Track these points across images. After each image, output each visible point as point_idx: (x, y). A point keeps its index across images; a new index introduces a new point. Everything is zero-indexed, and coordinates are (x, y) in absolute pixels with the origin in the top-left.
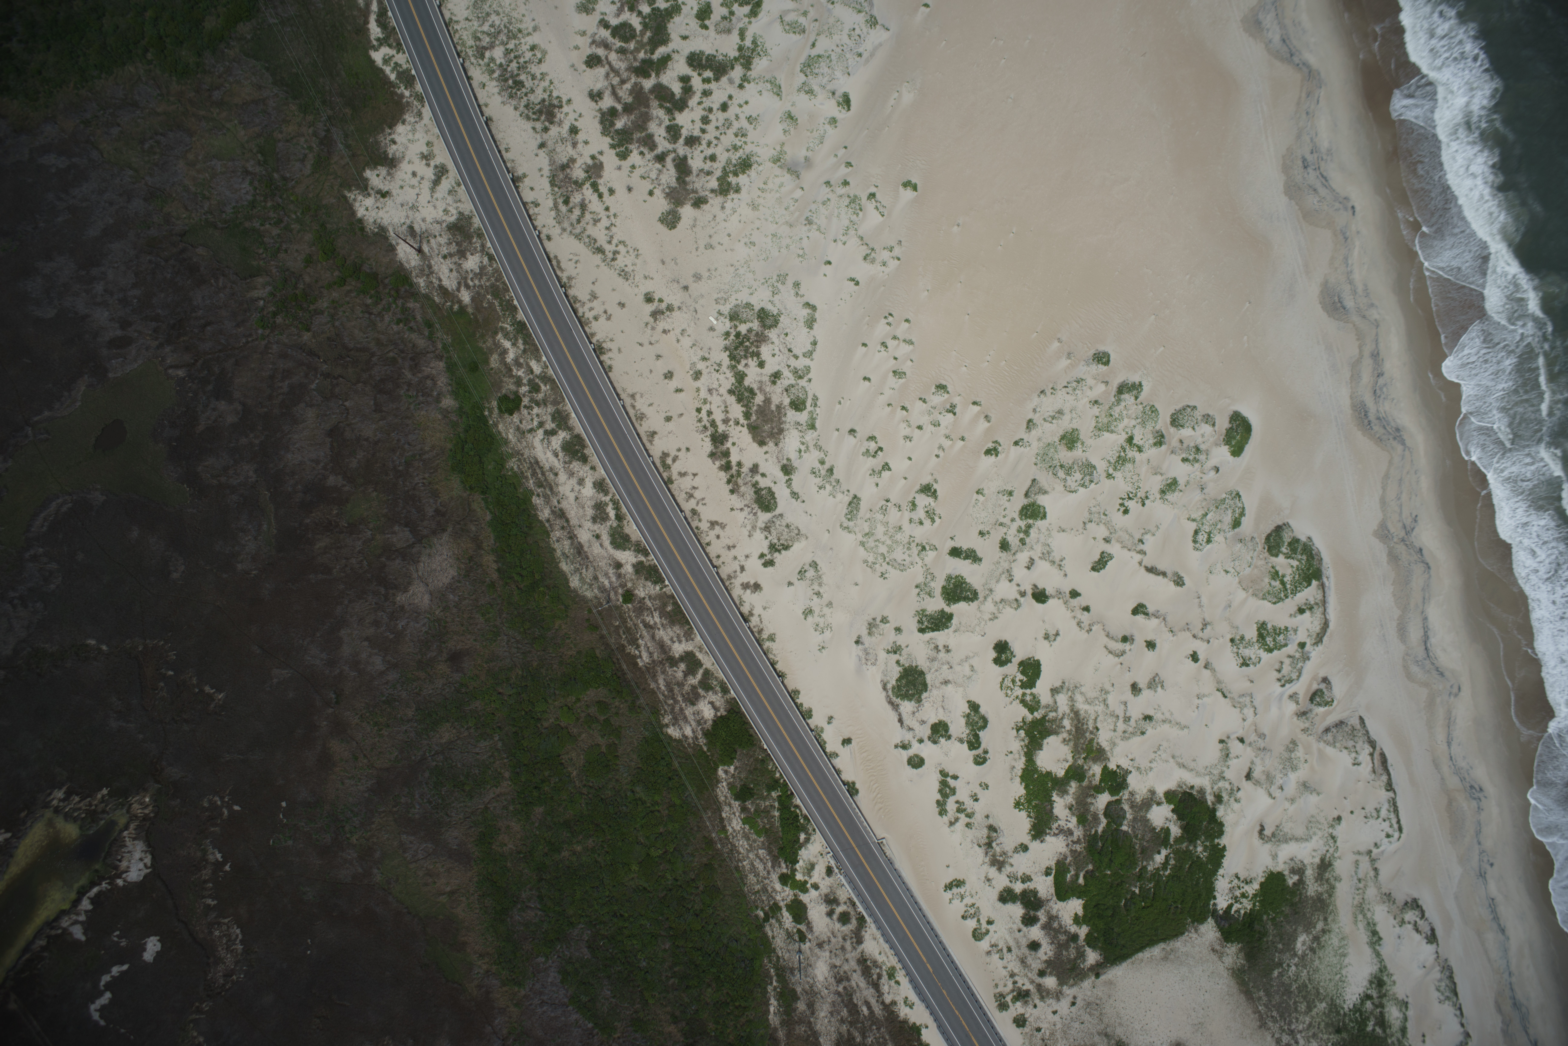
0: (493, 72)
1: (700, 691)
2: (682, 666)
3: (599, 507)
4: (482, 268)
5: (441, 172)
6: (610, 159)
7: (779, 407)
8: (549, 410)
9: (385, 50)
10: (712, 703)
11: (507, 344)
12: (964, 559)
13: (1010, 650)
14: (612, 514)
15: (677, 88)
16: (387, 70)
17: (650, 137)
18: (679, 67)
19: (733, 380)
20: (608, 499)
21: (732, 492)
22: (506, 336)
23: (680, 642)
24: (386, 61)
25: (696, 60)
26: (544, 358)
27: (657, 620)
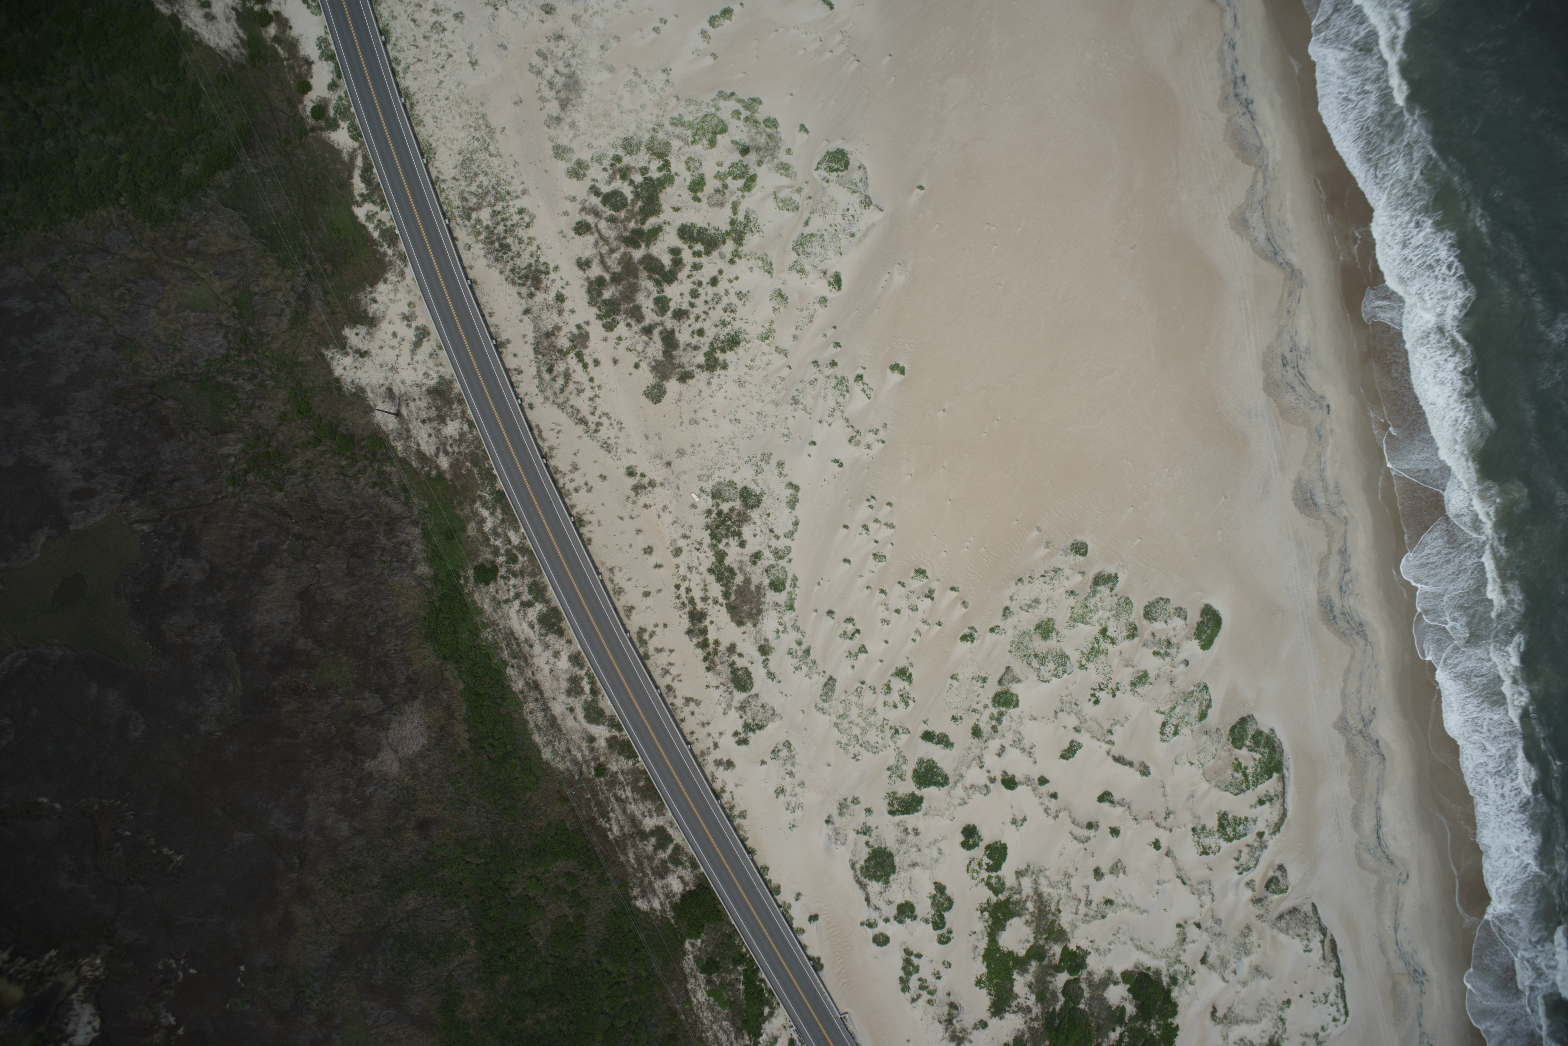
0: (479, 233)
1: (670, 865)
2: (653, 840)
3: (574, 681)
4: (462, 435)
5: (422, 334)
6: (596, 330)
7: (758, 588)
8: (526, 581)
9: (368, 207)
10: (681, 878)
11: (485, 513)
12: (937, 744)
13: (977, 834)
14: (587, 688)
15: (666, 260)
16: (371, 227)
17: (638, 308)
18: (670, 238)
19: (713, 559)
20: (583, 673)
21: (708, 669)
22: (485, 505)
23: (651, 816)
24: (370, 217)
25: (686, 233)
26: (522, 530)
27: (629, 794)
